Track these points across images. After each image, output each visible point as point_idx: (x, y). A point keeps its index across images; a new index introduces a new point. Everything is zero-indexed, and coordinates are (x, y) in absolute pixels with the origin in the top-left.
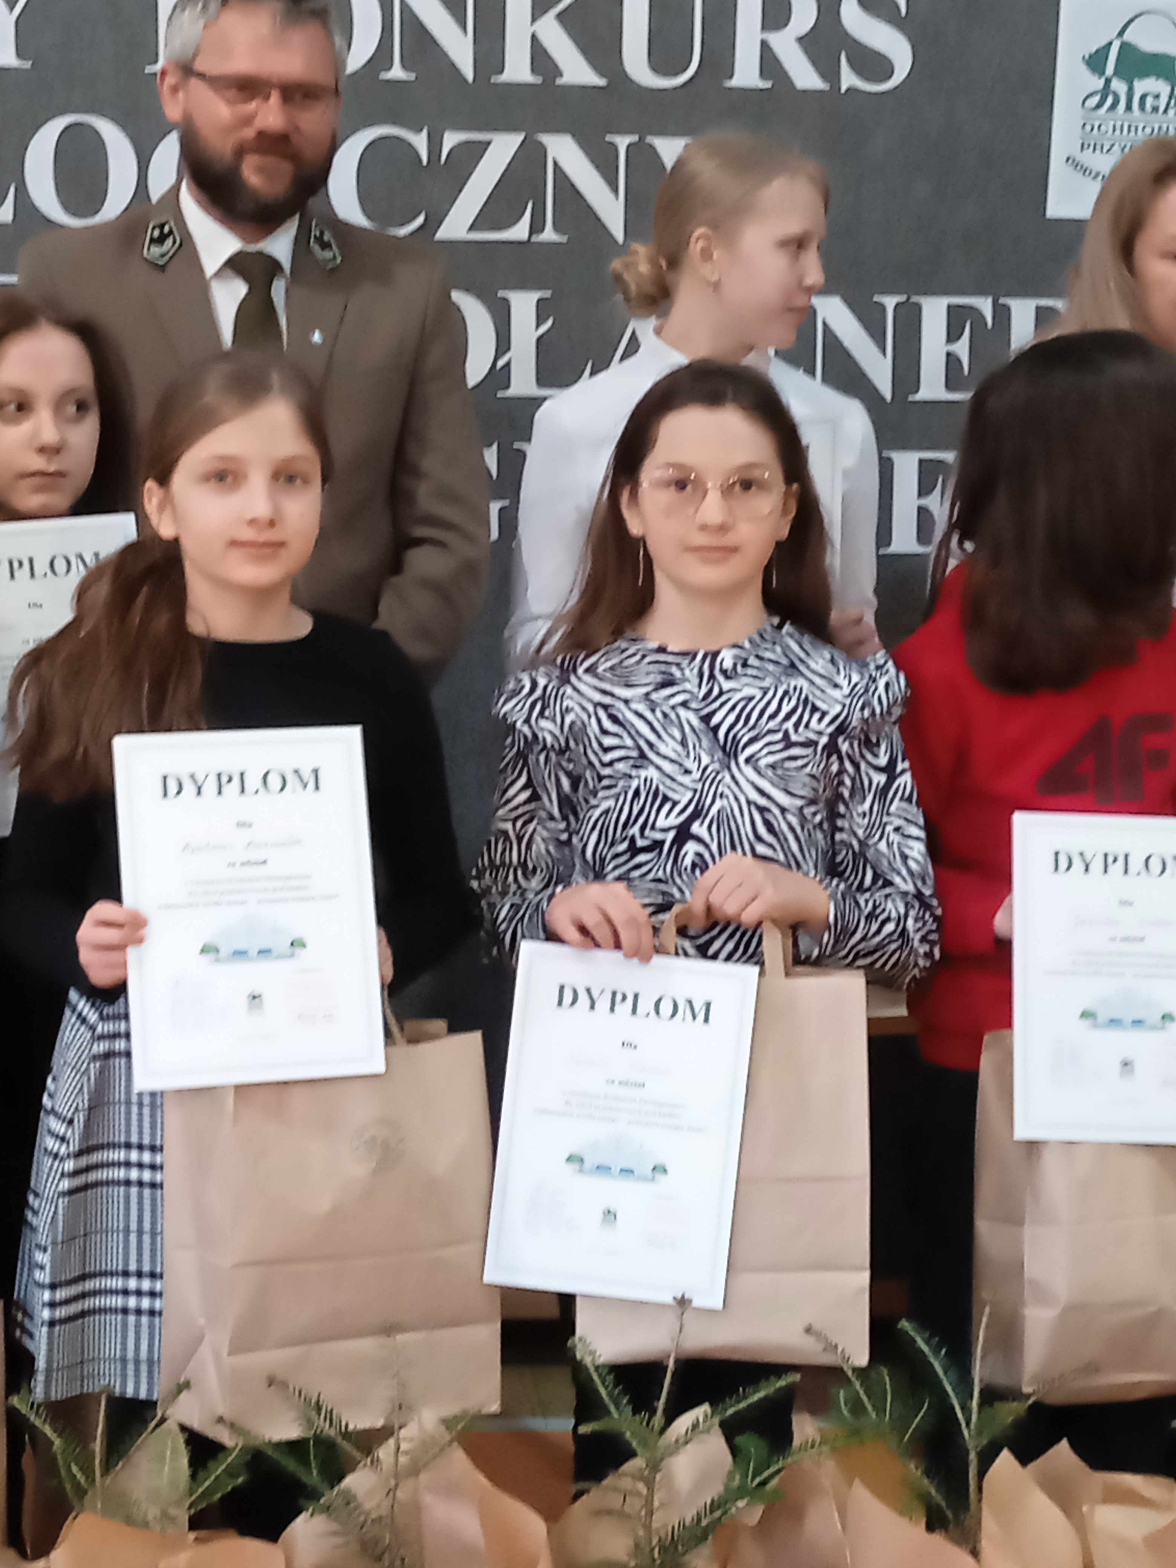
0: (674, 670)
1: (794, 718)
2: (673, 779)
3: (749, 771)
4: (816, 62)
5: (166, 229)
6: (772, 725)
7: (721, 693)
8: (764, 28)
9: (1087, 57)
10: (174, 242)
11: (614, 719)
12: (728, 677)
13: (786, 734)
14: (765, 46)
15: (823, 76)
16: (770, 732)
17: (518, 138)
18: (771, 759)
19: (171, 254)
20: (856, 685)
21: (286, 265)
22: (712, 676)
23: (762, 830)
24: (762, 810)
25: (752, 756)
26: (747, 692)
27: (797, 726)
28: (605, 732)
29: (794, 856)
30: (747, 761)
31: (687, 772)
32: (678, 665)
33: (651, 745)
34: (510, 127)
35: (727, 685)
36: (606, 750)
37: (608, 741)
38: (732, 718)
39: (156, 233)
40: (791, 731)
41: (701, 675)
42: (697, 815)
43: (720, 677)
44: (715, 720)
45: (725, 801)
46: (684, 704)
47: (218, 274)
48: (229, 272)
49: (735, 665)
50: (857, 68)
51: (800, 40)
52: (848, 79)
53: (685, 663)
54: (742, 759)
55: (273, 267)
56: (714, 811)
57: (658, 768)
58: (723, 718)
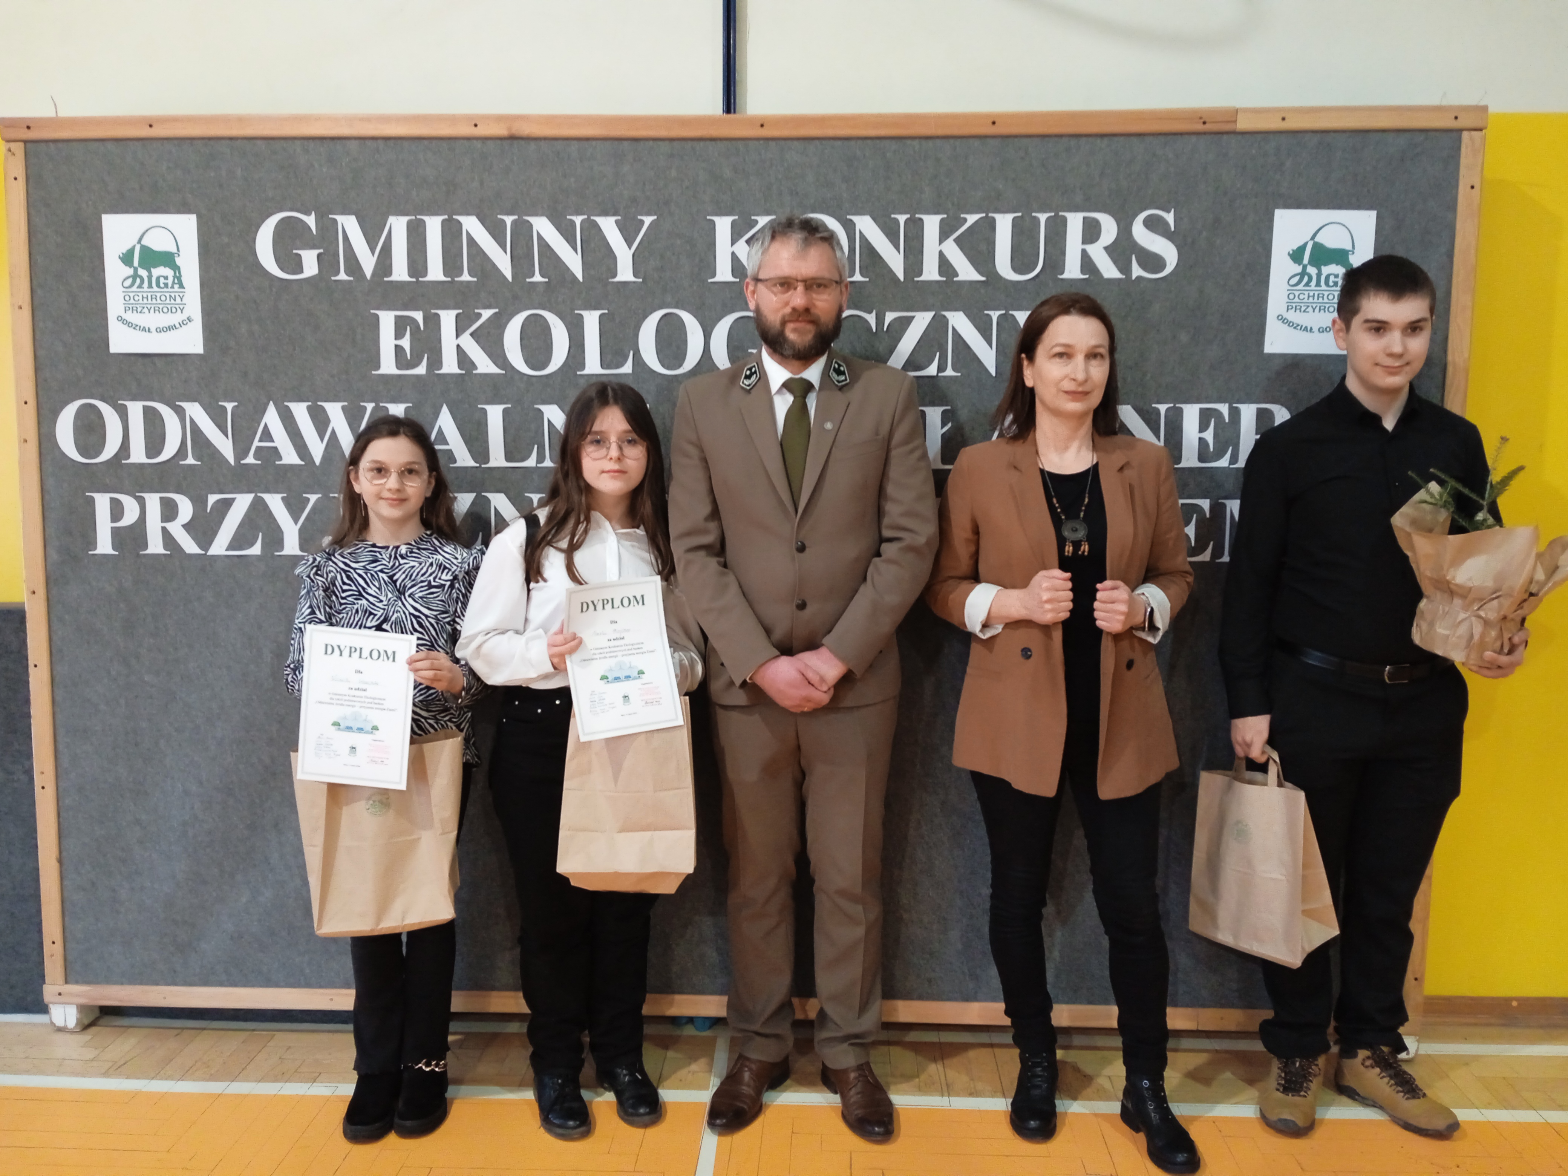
0: (378, 554)
1: (434, 575)
2: (374, 605)
3: (410, 600)
4: (1115, 262)
5: (753, 370)
6: (422, 579)
7: (400, 565)
8: (1084, 243)
9: (1291, 252)
10: (757, 376)
11: (349, 577)
12: (403, 558)
13: (430, 582)
14: (1084, 253)
15: (1121, 271)
16: (422, 582)
17: (932, 314)
18: (421, 594)
19: (754, 383)
20: (464, 558)
21: (816, 384)
22: (396, 558)
23: (416, 626)
24: (416, 617)
25: (411, 594)
26: (412, 564)
27: (435, 578)
28: (344, 583)
29: (433, 636)
30: (409, 596)
31: (381, 601)
32: (379, 552)
33: (364, 589)
34: (926, 309)
35: (402, 561)
36: (344, 591)
37: (345, 587)
38: (404, 576)
39: (748, 373)
40: (432, 580)
41: (391, 556)
42: (386, 620)
43: (399, 558)
44: (395, 578)
45: (399, 614)
46: (382, 571)
47: (779, 392)
48: (785, 390)
49: (407, 552)
50: (1143, 266)
51: (1106, 248)
52: (1137, 271)
53: (383, 551)
54: (407, 594)
55: (809, 386)
56: (393, 618)
57: (367, 600)
58: (399, 577)
